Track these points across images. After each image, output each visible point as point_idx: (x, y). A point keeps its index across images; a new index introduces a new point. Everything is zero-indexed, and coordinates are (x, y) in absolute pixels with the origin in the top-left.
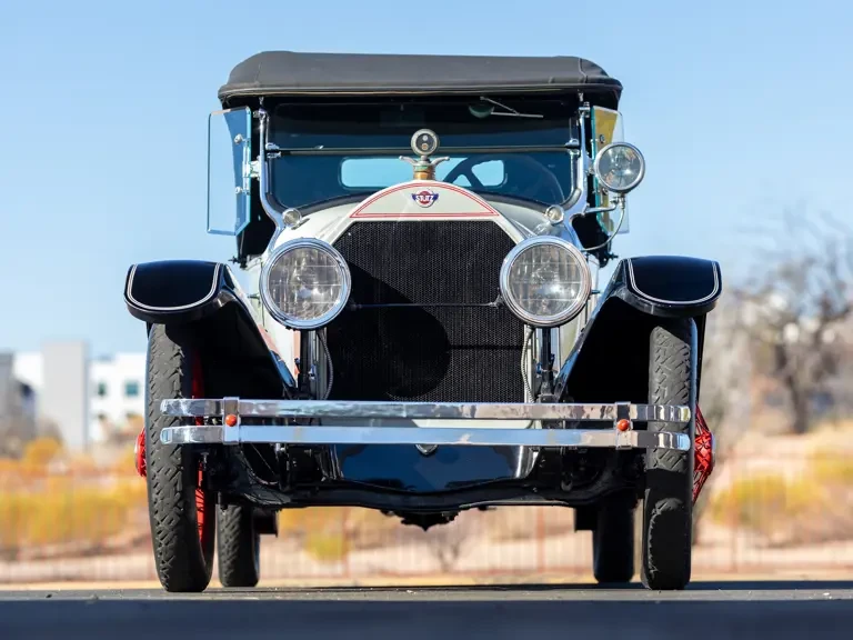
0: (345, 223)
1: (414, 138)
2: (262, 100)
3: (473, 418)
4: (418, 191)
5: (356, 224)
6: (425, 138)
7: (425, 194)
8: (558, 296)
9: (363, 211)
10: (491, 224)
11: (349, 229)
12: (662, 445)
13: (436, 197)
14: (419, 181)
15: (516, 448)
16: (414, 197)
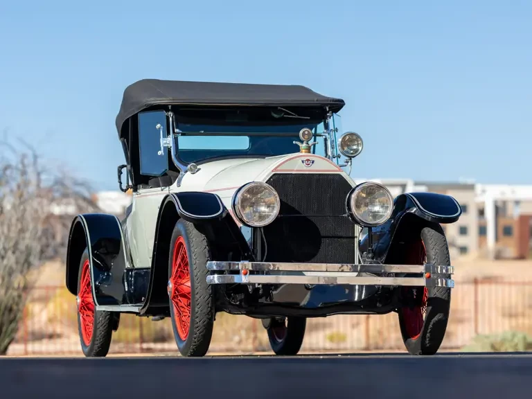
0: (270, 173)
1: (301, 132)
2: (170, 107)
3: (327, 271)
4: (305, 159)
5: (274, 175)
6: (306, 133)
7: (308, 160)
8: (378, 212)
9: (278, 169)
10: (339, 175)
11: (271, 177)
12: (440, 285)
13: (313, 162)
14: (303, 154)
15: (355, 285)
16: (303, 162)
